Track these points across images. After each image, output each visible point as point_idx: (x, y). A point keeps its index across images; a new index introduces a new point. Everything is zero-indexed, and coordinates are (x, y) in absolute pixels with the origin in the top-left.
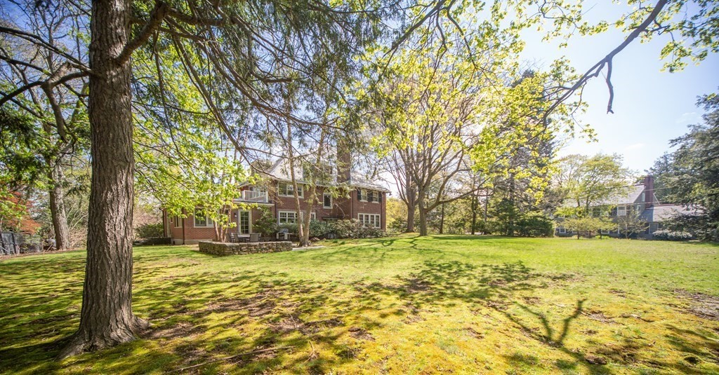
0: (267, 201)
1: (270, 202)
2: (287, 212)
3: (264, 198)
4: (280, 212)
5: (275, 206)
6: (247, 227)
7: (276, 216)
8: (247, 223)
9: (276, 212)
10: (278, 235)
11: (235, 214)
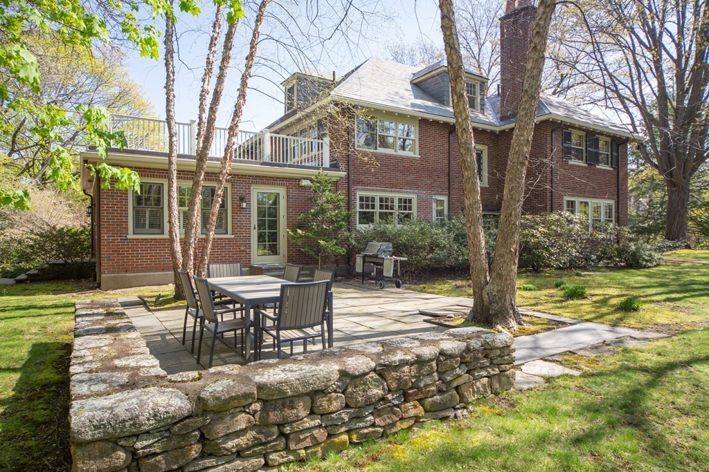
0: (327, 164)
1: (334, 166)
2: (377, 195)
3: (320, 158)
4: (359, 194)
5: (348, 177)
6: (274, 237)
7: (349, 205)
8: (274, 224)
9: (349, 194)
10: (359, 260)
11: (242, 199)
